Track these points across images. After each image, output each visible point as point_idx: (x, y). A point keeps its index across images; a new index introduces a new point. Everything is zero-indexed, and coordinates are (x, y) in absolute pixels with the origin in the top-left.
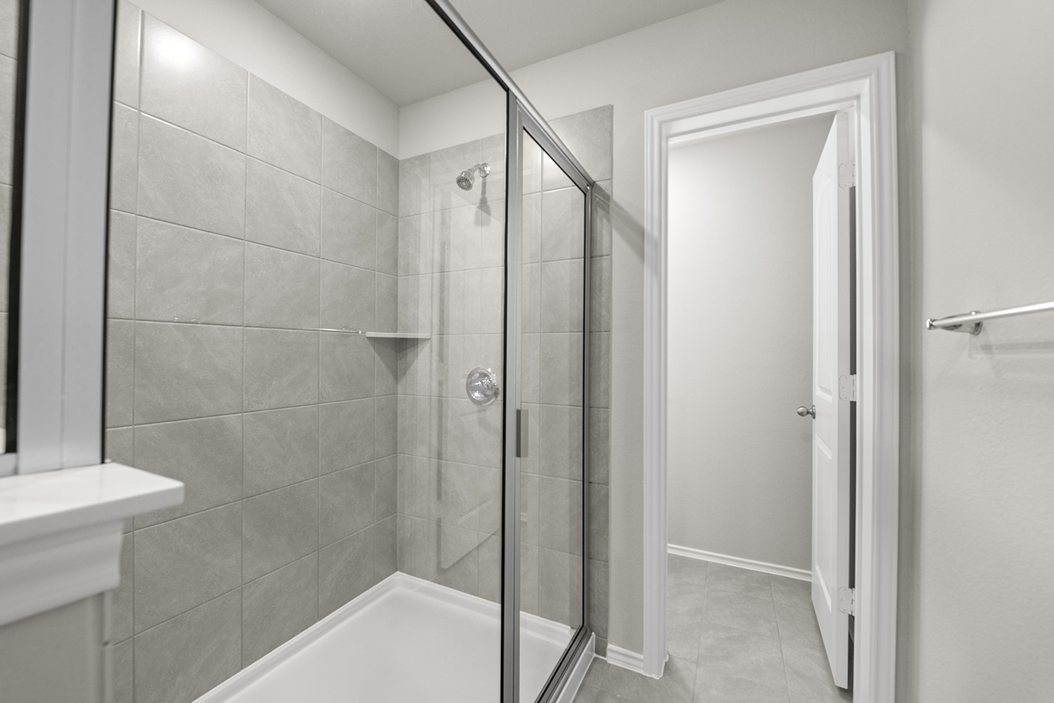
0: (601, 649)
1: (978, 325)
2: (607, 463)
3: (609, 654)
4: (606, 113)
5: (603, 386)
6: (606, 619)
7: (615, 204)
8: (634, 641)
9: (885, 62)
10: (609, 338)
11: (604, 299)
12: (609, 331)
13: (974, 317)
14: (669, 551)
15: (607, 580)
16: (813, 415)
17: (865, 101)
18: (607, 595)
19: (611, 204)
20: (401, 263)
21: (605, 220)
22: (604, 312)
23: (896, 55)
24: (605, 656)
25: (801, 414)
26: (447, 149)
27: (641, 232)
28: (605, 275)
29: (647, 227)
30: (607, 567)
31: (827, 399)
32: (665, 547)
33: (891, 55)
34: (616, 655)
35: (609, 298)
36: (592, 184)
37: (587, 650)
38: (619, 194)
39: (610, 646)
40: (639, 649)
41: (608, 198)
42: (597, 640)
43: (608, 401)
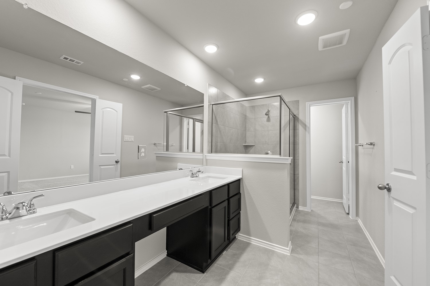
0: (297, 207)
1: (363, 145)
2: (299, 170)
3: (299, 208)
4: (298, 102)
5: (297, 155)
6: (299, 201)
7: (300, 120)
8: (305, 205)
9: (353, 98)
10: (299, 146)
11: (297, 138)
12: (299, 144)
13: (363, 144)
14: (312, 198)
15: (299, 193)
16: (343, 162)
17: (349, 103)
18: (299, 196)
19: (299, 120)
20: (247, 129)
21: (298, 123)
22: (298, 141)
23: (355, 97)
24: (298, 208)
25: (340, 162)
26: (259, 105)
27: (306, 125)
28: (298, 133)
29: (307, 124)
30: (299, 192)
31: (344, 158)
32: (311, 197)
33: (354, 97)
34: (301, 208)
35: (299, 138)
36: (295, 115)
37: (295, 208)
38: (301, 117)
39: (299, 206)
40: (306, 206)
41: (298, 118)
42: (296, 206)
43: (299, 158)
